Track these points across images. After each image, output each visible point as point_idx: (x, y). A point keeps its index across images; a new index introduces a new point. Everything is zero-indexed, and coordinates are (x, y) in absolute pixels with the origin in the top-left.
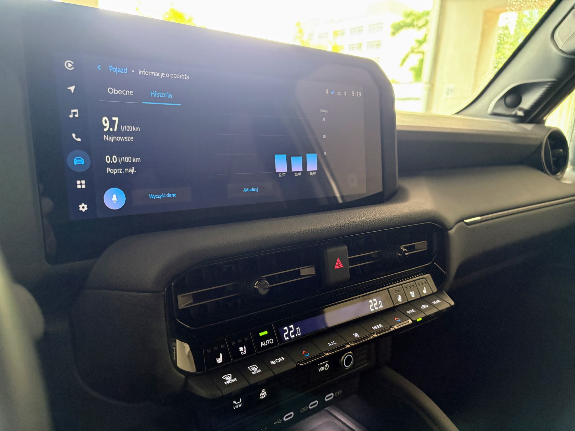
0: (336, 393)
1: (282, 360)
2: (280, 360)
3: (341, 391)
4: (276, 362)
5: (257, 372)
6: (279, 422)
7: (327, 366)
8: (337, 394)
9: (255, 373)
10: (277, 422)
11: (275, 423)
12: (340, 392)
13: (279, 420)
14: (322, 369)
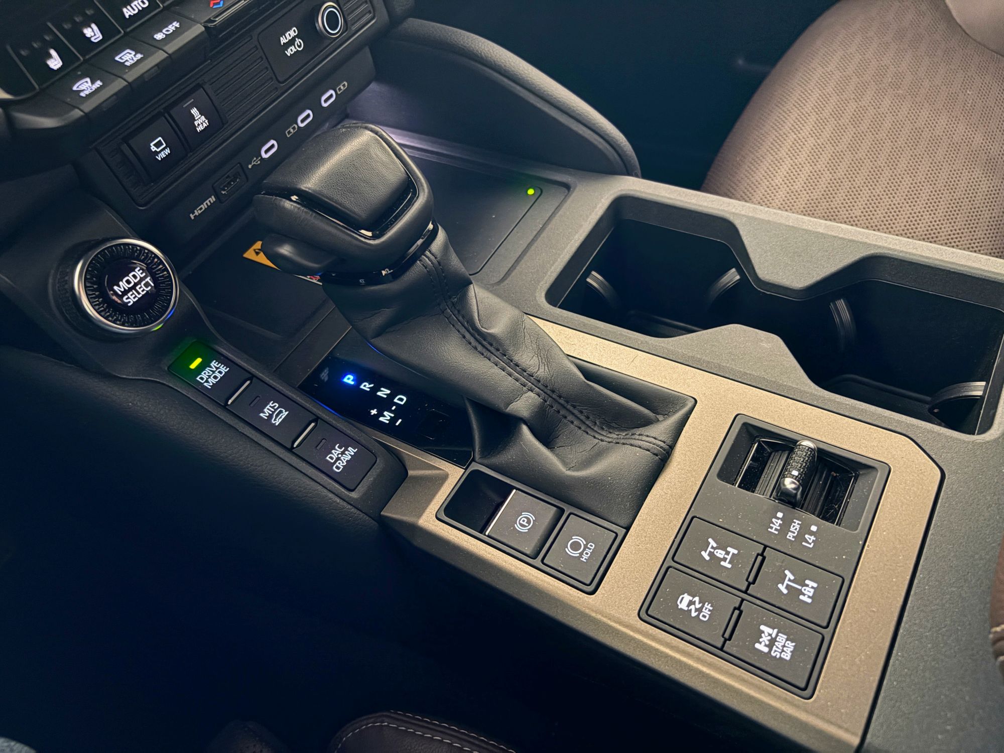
0: (337, 89)
1: (176, 27)
2: (171, 28)
3: (346, 84)
4: (164, 33)
5: (136, 60)
6: (256, 162)
7: (299, 44)
8: (340, 89)
9: (132, 62)
10: (253, 164)
11: (250, 166)
12: (344, 85)
13: (255, 159)
14: (291, 50)
